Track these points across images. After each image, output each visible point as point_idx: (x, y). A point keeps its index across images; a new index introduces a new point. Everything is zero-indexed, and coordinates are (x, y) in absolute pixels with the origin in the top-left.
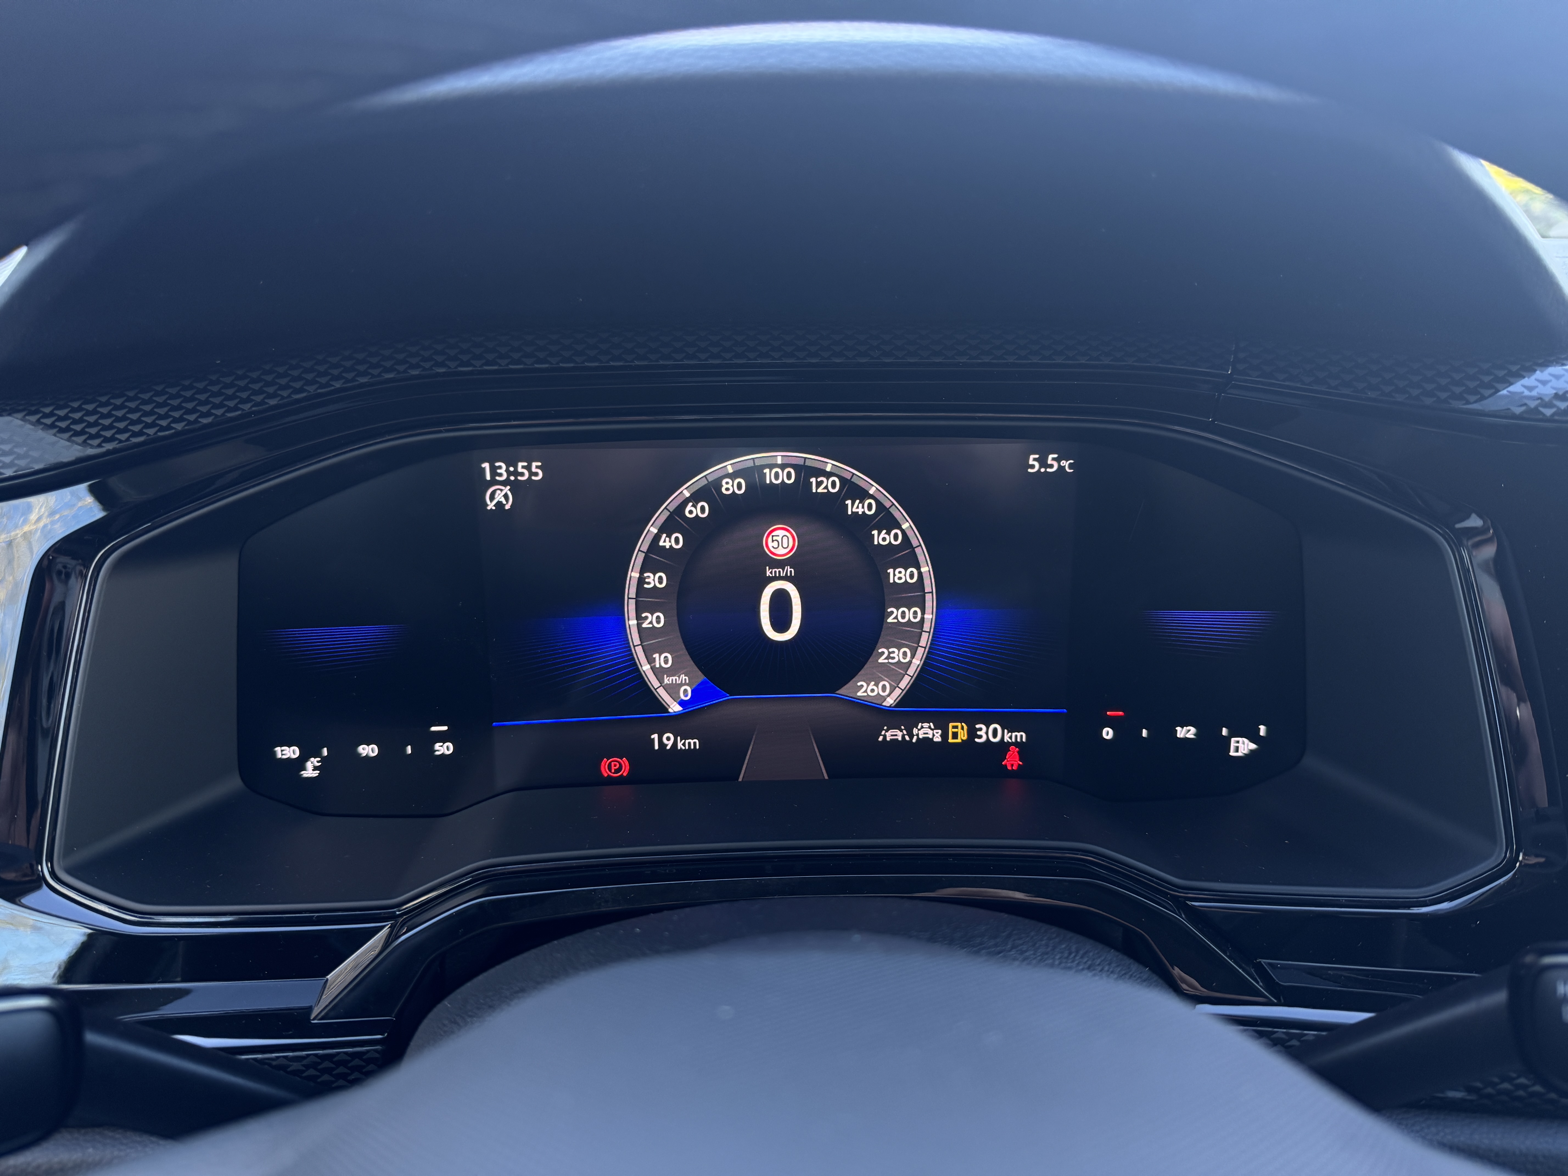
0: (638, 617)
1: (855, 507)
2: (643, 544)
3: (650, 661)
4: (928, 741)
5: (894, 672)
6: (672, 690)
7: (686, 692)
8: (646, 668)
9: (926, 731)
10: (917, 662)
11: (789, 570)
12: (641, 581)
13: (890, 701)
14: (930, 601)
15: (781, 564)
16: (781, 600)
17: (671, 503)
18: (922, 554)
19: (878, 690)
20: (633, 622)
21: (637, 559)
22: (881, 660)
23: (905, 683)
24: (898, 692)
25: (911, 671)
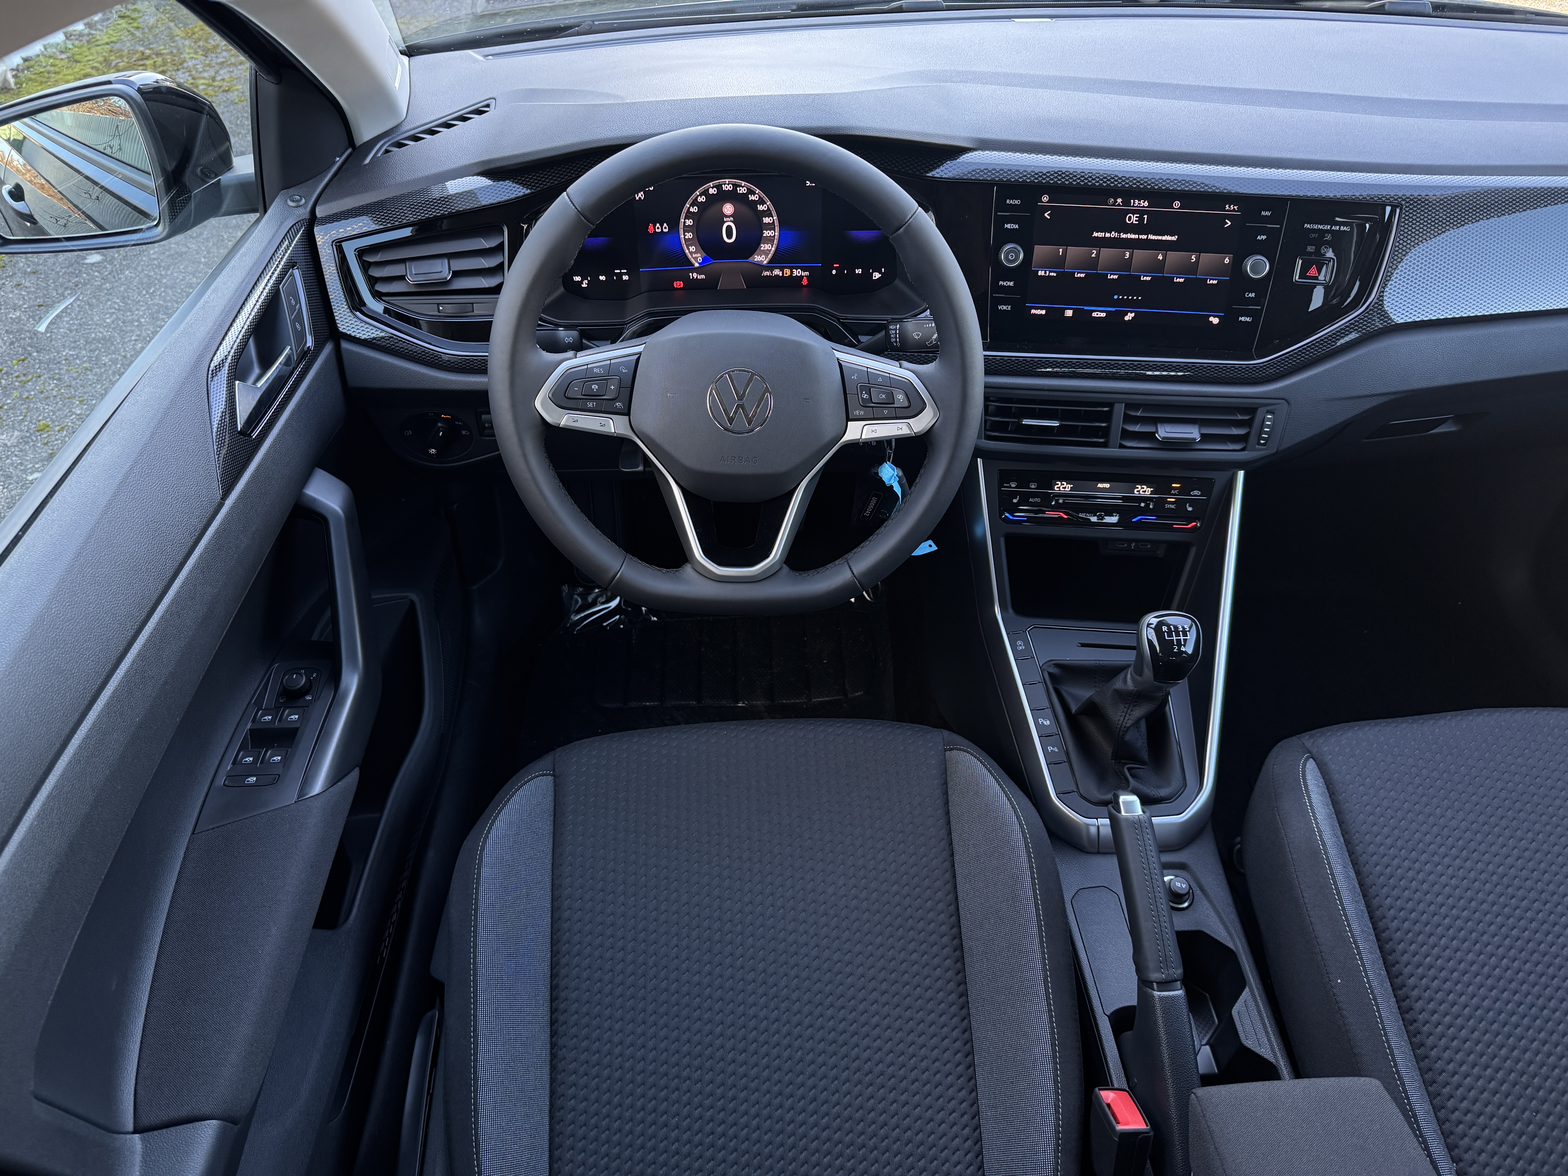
0: (684, 235)
1: (752, 198)
2: (685, 210)
3: (689, 249)
4: (777, 276)
5: (766, 253)
6: (696, 259)
7: (700, 259)
8: (687, 251)
9: (777, 272)
10: (773, 249)
11: (732, 219)
12: (685, 222)
13: (765, 262)
14: (777, 229)
15: (729, 217)
16: (729, 229)
17: (693, 196)
18: (774, 213)
19: (761, 259)
20: (683, 236)
21: (683, 215)
22: (762, 249)
23: (770, 256)
24: (767, 259)
25: (772, 252)
